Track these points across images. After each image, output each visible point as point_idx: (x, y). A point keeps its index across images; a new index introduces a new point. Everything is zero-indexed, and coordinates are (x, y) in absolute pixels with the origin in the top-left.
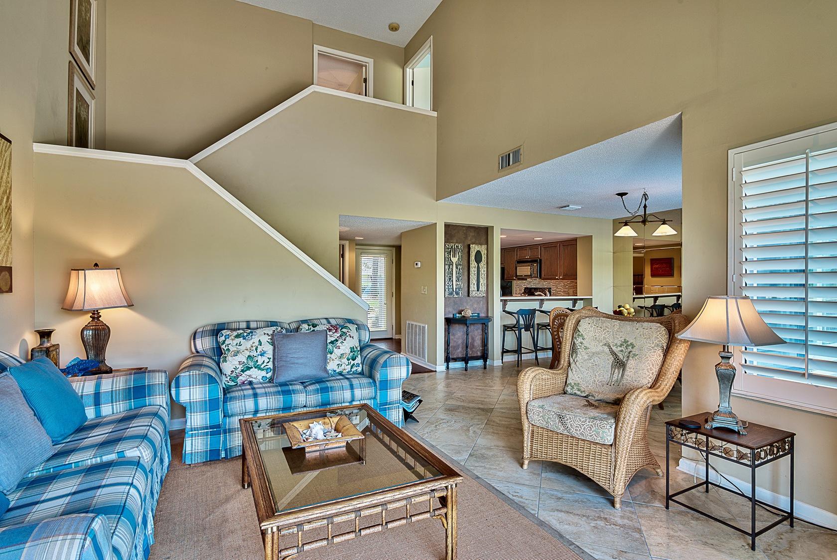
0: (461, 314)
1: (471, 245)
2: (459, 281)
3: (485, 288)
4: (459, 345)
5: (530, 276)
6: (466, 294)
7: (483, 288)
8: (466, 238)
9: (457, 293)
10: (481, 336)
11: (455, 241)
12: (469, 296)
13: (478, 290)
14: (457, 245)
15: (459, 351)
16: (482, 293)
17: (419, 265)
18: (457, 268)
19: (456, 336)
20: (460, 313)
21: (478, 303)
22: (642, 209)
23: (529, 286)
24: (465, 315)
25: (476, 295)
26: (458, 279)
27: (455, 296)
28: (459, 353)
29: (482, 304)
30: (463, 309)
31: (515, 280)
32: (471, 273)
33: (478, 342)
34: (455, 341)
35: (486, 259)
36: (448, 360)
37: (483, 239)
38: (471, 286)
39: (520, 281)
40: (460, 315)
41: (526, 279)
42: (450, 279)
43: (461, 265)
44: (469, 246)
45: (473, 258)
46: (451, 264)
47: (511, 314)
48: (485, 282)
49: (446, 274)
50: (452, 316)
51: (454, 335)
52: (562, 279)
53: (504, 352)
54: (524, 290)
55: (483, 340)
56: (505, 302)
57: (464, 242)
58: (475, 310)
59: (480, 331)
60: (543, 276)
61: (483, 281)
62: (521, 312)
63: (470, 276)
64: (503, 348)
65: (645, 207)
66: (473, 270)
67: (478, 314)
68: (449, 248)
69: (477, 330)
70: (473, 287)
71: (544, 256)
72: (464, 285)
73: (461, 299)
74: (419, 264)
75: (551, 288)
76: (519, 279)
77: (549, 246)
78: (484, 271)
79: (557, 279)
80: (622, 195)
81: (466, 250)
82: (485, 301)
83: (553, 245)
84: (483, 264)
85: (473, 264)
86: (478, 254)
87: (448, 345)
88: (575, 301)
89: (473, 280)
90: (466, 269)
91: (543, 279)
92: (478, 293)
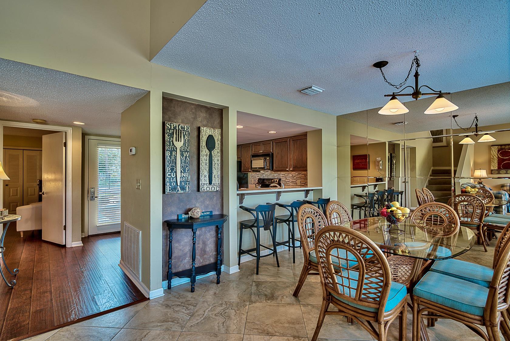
0: (188, 214)
1: (202, 128)
2: (185, 172)
3: (219, 181)
4: (186, 254)
5: (263, 169)
6: (195, 188)
7: (216, 181)
8: (195, 118)
9: (183, 188)
10: (214, 239)
11: (180, 121)
12: (198, 190)
13: (210, 183)
14: (182, 125)
15: (186, 261)
16: (215, 187)
17: (134, 152)
18: (182, 155)
19: (182, 243)
20: (186, 213)
21: (211, 199)
22: (412, 79)
23: (262, 177)
24: (193, 216)
25: (208, 189)
26: (184, 170)
27: (180, 191)
28: (185, 264)
29: (216, 200)
30: (191, 207)
31: (250, 172)
32: (201, 162)
33: (211, 247)
34: (180, 250)
35: (220, 145)
36: (168, 276)
37: (217, 121)
38: (202, 178)
39: (255, 173)
40: (186, 216)
41: (259, 171)
42: (172, 170)
43: (188, 152)
44: (199, 129)
45: (203, 143)
46: (174, 150)
47: (249, 211)
48: (219, 173)
49: (167, 163)
50: (176, 218)
51: (178, 241)
52: (292, 171)
53: (241, 252)
54: (258, 180)
55: (216, 243)
56: (242, 197)
57: (192, 124)
58: (207, 207)
59: (213, 233)
60: (275, 168)
61: (216, 172)
62: (260, 208)
63: (201, 166)
64: (240, 249)
65: (417, 75)
66: (204, 159)
67: (211, 212)
68: (171, 129)
69: (209, 232)
70: (204, 180)
71: (276, 151)
72: (191, 177)
73: (188, 195)
74: (134, 150)
75: (281, 179)
76: (254, 171)
77: (281, 141)
78: (218, 160)
79: (288, 171)
80: (380, 65)
81: (196, 134)
82: (219, 195)
83: (283, 141)
84: (216, 152)
85: (204, 151)
86: (210, 139)
87: (170, 257)
88: (307, 192)
89: (204, 172)
90: (195, 157)
91: (275, 171)
92: (210, 187)
